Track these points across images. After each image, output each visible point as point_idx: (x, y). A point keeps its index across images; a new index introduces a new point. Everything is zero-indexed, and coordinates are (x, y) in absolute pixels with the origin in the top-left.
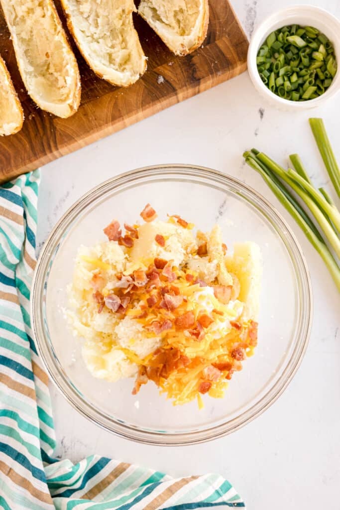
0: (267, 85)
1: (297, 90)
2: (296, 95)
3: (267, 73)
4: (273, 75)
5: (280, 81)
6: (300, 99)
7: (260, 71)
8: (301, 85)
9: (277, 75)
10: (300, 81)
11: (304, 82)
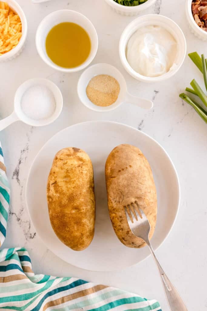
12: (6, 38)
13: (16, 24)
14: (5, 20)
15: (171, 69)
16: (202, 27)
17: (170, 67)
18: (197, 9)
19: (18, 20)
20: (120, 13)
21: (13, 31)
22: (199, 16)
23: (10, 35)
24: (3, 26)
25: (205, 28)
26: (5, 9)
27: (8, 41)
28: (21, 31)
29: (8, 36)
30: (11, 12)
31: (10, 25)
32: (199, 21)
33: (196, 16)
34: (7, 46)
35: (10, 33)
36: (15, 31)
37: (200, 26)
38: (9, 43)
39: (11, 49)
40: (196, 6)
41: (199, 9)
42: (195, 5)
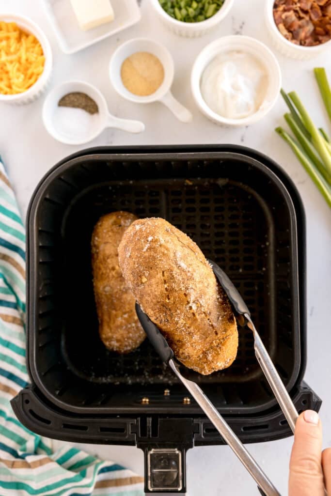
0: (176, 18)
1: (201, 14)
2: (201, 17)
3: (171, 10)
4: (177, 10)
5: (184, 12)
6: (206, 18)
7: (166, 11)
8: (203, 9)
9: (180, 9)
10: (200, 5)
11: (204, 6)
12: (27, 69)
13: (34, 47)
14: (18, 45)
15: (261, 108)
16: (290, 39)
17: (260, 104)
18: (280, 17)
19: (35, 41)
20: (180, 34)
21: (33, 57)
22: (285, 25)
23: (31, 63)
24: (18, 54)
25: (294, 41)
26: (15, 30)
27: (29, 72)
28: (42, 54)
29: (28, 65)
30: (22, 34)
31: (27, 50)
32: (285, 32)
33: (281, 26)
34: (30, 78)
35: (29, 60)
36: (35, 55)
37: (288, 39)
38: (32, 75)
39: (36, 80)
40: (279, 13)
41: (283, 16)
42: (277, 11)
